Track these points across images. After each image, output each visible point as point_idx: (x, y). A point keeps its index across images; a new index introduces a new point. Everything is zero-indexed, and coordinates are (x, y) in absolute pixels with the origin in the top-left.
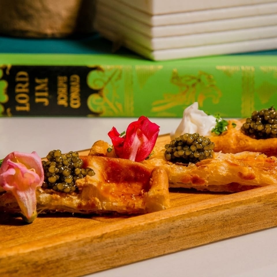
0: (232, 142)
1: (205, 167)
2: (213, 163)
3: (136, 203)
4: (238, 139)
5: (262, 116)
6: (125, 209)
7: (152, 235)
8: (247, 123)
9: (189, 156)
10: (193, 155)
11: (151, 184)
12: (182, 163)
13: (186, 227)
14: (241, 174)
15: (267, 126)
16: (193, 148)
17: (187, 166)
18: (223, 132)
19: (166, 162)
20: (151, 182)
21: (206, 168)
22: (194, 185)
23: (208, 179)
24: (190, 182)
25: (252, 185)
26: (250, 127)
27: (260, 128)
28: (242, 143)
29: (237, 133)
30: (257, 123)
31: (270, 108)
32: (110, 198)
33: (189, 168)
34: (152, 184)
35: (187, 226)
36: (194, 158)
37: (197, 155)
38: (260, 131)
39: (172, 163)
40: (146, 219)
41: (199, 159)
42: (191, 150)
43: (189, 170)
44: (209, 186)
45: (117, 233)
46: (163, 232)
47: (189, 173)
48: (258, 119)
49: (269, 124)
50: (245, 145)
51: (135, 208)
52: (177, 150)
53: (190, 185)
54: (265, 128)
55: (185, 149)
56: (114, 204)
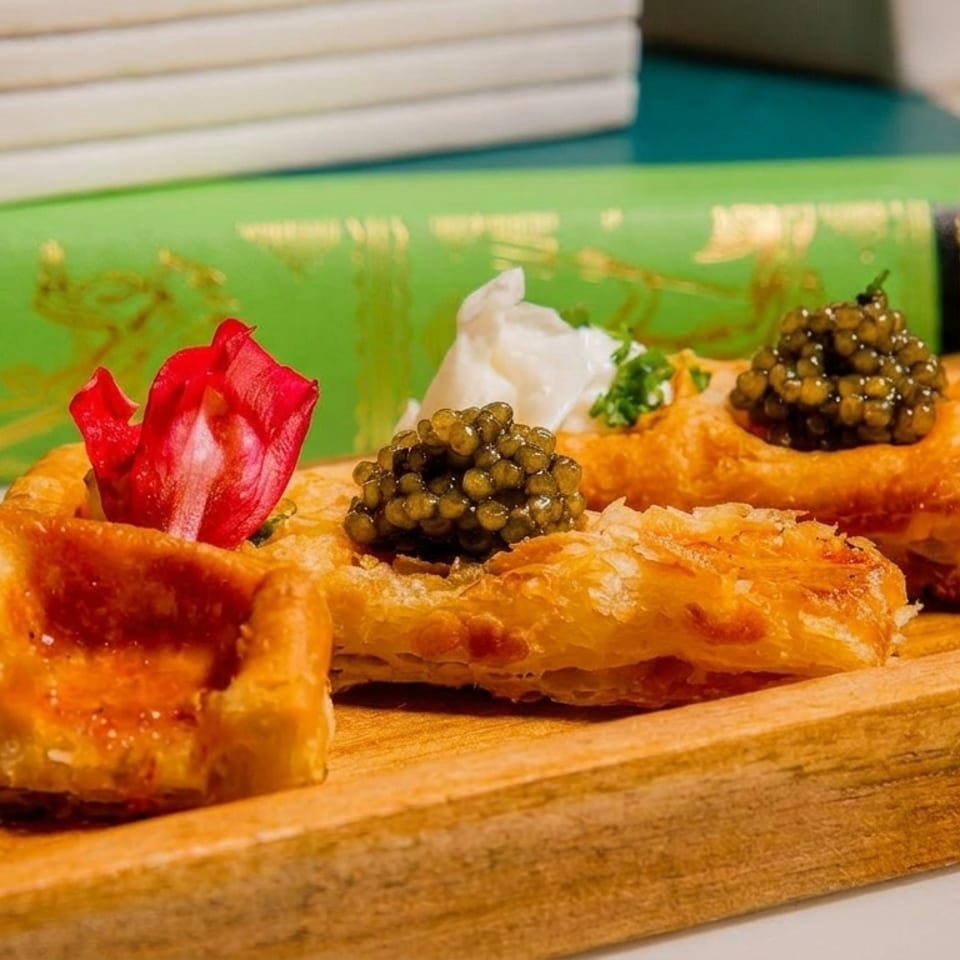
0: (683, 461)
1: (528, 577)
2: (570, 559)
3: (160, 756)
4: (713, 451)
5: (827, 336)
6: (107, 784)
7: (208, 923)
8: (757, 369)
9: (455, 522)
10: (475, 514)
11: (240, 655)
12: (424, 558)
13: (388, 885)
14: (697, 618)
15: (845, 386)
16: (475, 482)
17: (445, 574)
18: (645, 417)
19: (347, 553)
20: (241, 644)
21: (532, 585)
22: (480, 671)
23: (542, 636)
24: (461, 654)
25: (755, 667)
26: (769, 392)
27: (814, 390)
28: (727, 470)
29: (708, 418)
30: (802, 367)
31: (863, 290)
32: (41, 725)
33: (456, 584)
34: (246, 655)
35: (400, 878)
36: (479, 532)
37: (491, 518)
38: (814, 410)
39: (376, 560)
40: (187, 835)
41: (505, 535)
42: (464, 494)
43: (455, 594)
44: (547, 675)
45: (23, 906)
46: (271, 909)
47: (456, 610)
48: (807, 350)
49: (853, 377)
50: (743, 479)
51: (156, 781)
52: (401, 494)
53: (456, 668)
54: (836, 393)
55: (438, 487)
56: (55, 755)
